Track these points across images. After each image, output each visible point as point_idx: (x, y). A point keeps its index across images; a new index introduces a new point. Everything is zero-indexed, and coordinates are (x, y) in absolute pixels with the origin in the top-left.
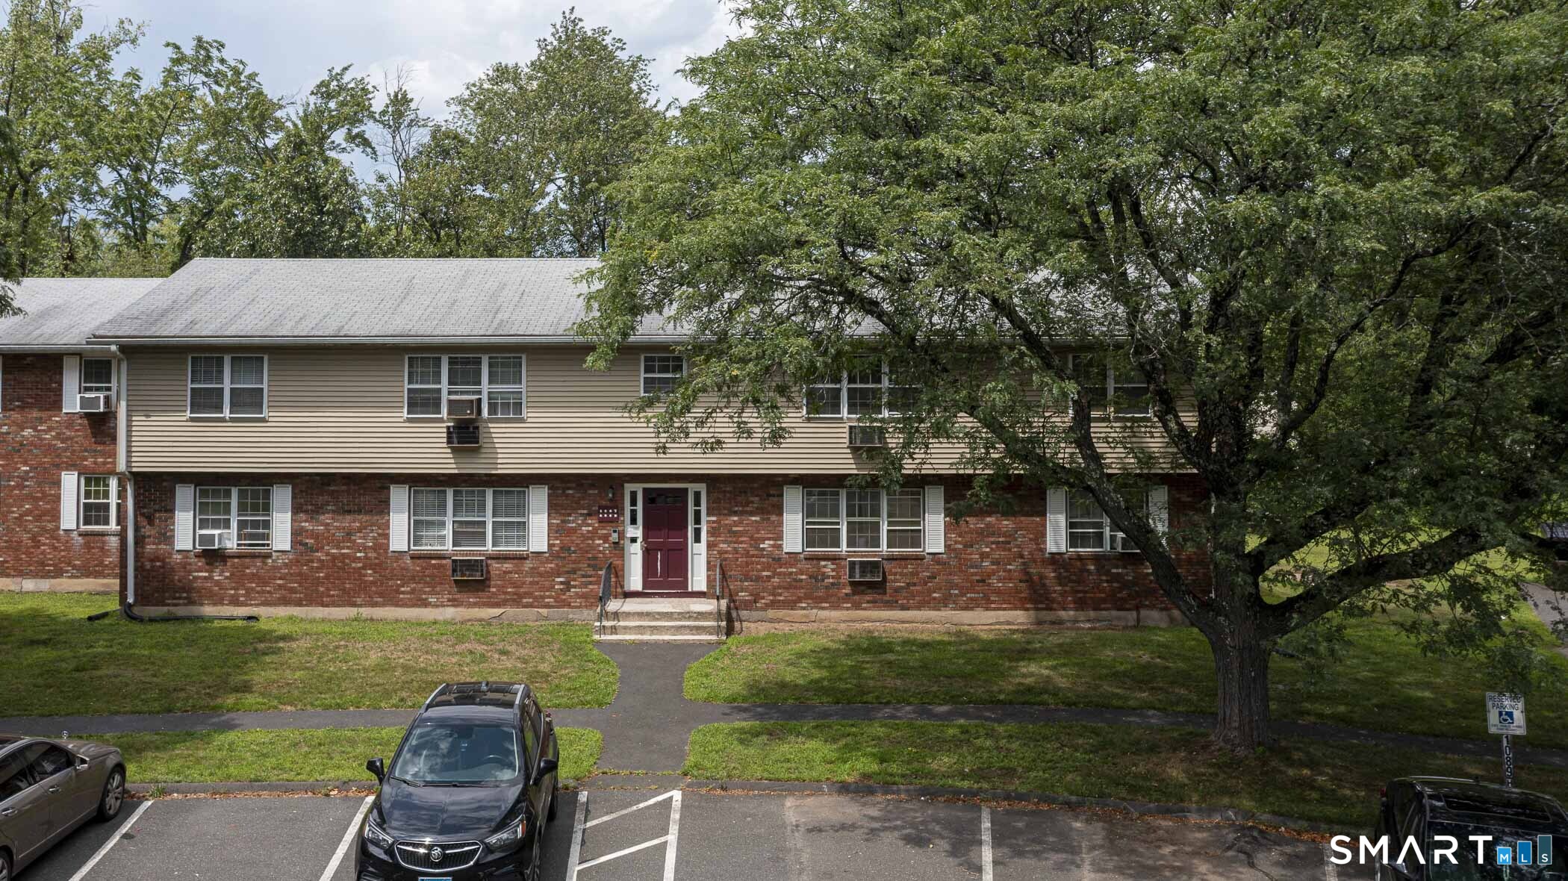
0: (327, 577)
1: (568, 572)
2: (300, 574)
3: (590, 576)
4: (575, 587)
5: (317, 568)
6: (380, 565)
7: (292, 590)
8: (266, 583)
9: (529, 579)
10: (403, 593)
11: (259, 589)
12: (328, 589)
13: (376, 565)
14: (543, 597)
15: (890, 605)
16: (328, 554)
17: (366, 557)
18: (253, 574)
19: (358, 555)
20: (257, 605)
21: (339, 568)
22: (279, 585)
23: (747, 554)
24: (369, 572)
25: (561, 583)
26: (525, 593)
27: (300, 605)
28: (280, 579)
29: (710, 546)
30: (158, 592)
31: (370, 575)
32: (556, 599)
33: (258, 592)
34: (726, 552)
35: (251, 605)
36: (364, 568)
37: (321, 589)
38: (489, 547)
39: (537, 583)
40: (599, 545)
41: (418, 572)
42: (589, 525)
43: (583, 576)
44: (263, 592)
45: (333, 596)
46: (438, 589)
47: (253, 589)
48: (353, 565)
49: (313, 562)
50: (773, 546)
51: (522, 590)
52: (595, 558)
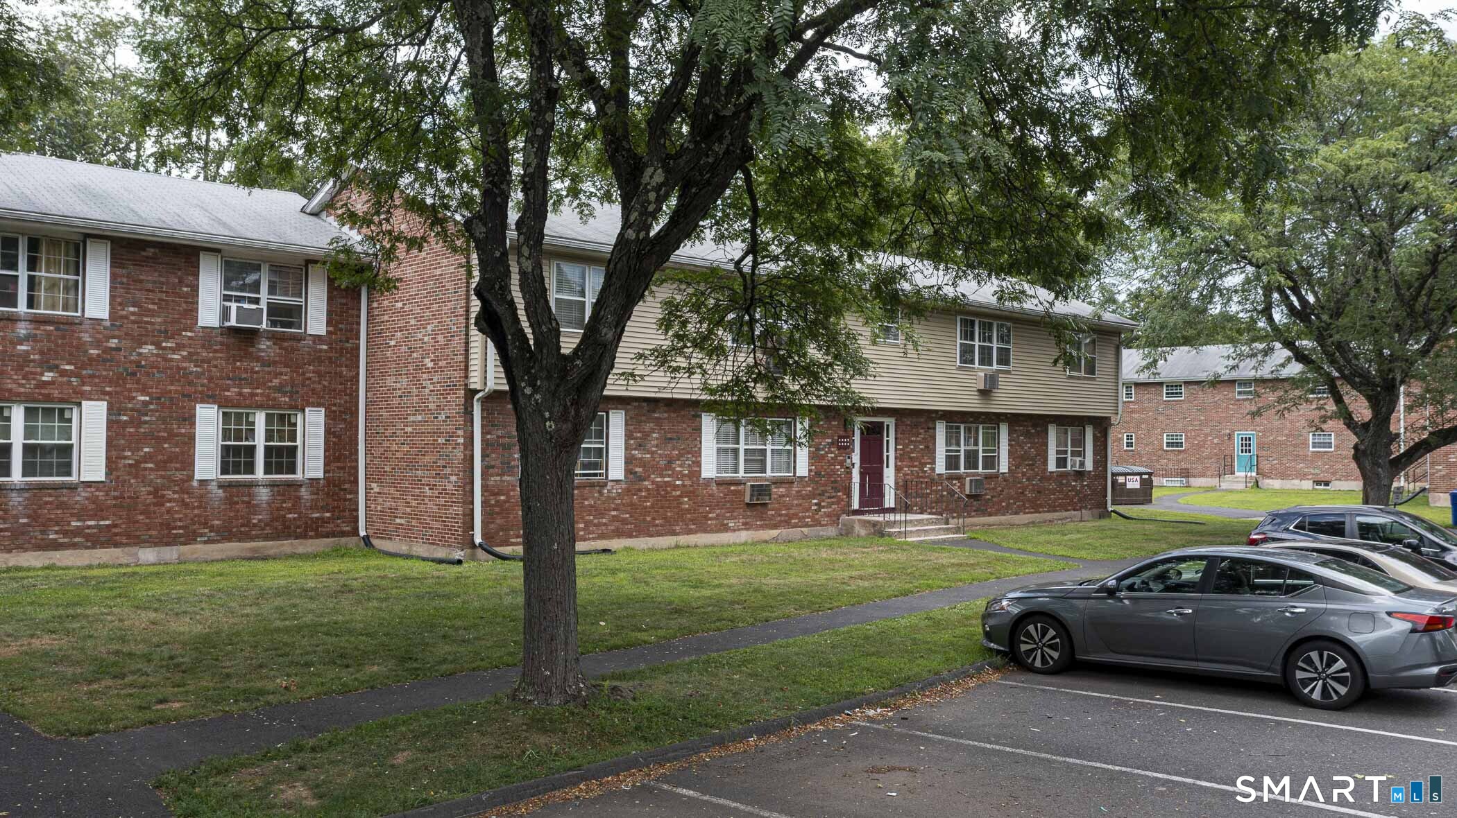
0: (652, 507)
1: (820, 495)
2: (632, 504)
3: (833, 497)
4: (824, 507)
5: (645, 497)
6: (693, 492)
7: (624, 522)
8: (602, 515)
9: (796, 502)
10: (711, 519)
11: (596, 521)
12: (654, 519)
13: (691, 492)
14: (804, 518)
15: (984, 513)
16: (653, 483)
17: (684, 486)
18: (591, 506)
19: (677, 483)
20: (594, 539)
21: (662, 496)
22: (613, 516)
23: (918, 477)
24: (686, 499)
25: (816, 504)
26: (793, 514)
27: (631, 536)
28: (614, 510)
29: (898, 469)
30: (503, 530)
31: (686, 502)
32: (812, 517)
33: (595, 525)
34: (908, 474)
35: (589, 539)
36: (680, 496)
37: (648, 519)
38: (769, 473)
39: (800, 505)
40: (838, 470)
41: (721, 498)
42: (832, 453)
43: (829, 498)
44: (599, 525)
45: (657, 525)
46: (735, 514)
47: (591, 522)
48: (674, 493)
49: (640, 490)
50: (930, 469)
51: (791, 512)
52: (836, 481)
